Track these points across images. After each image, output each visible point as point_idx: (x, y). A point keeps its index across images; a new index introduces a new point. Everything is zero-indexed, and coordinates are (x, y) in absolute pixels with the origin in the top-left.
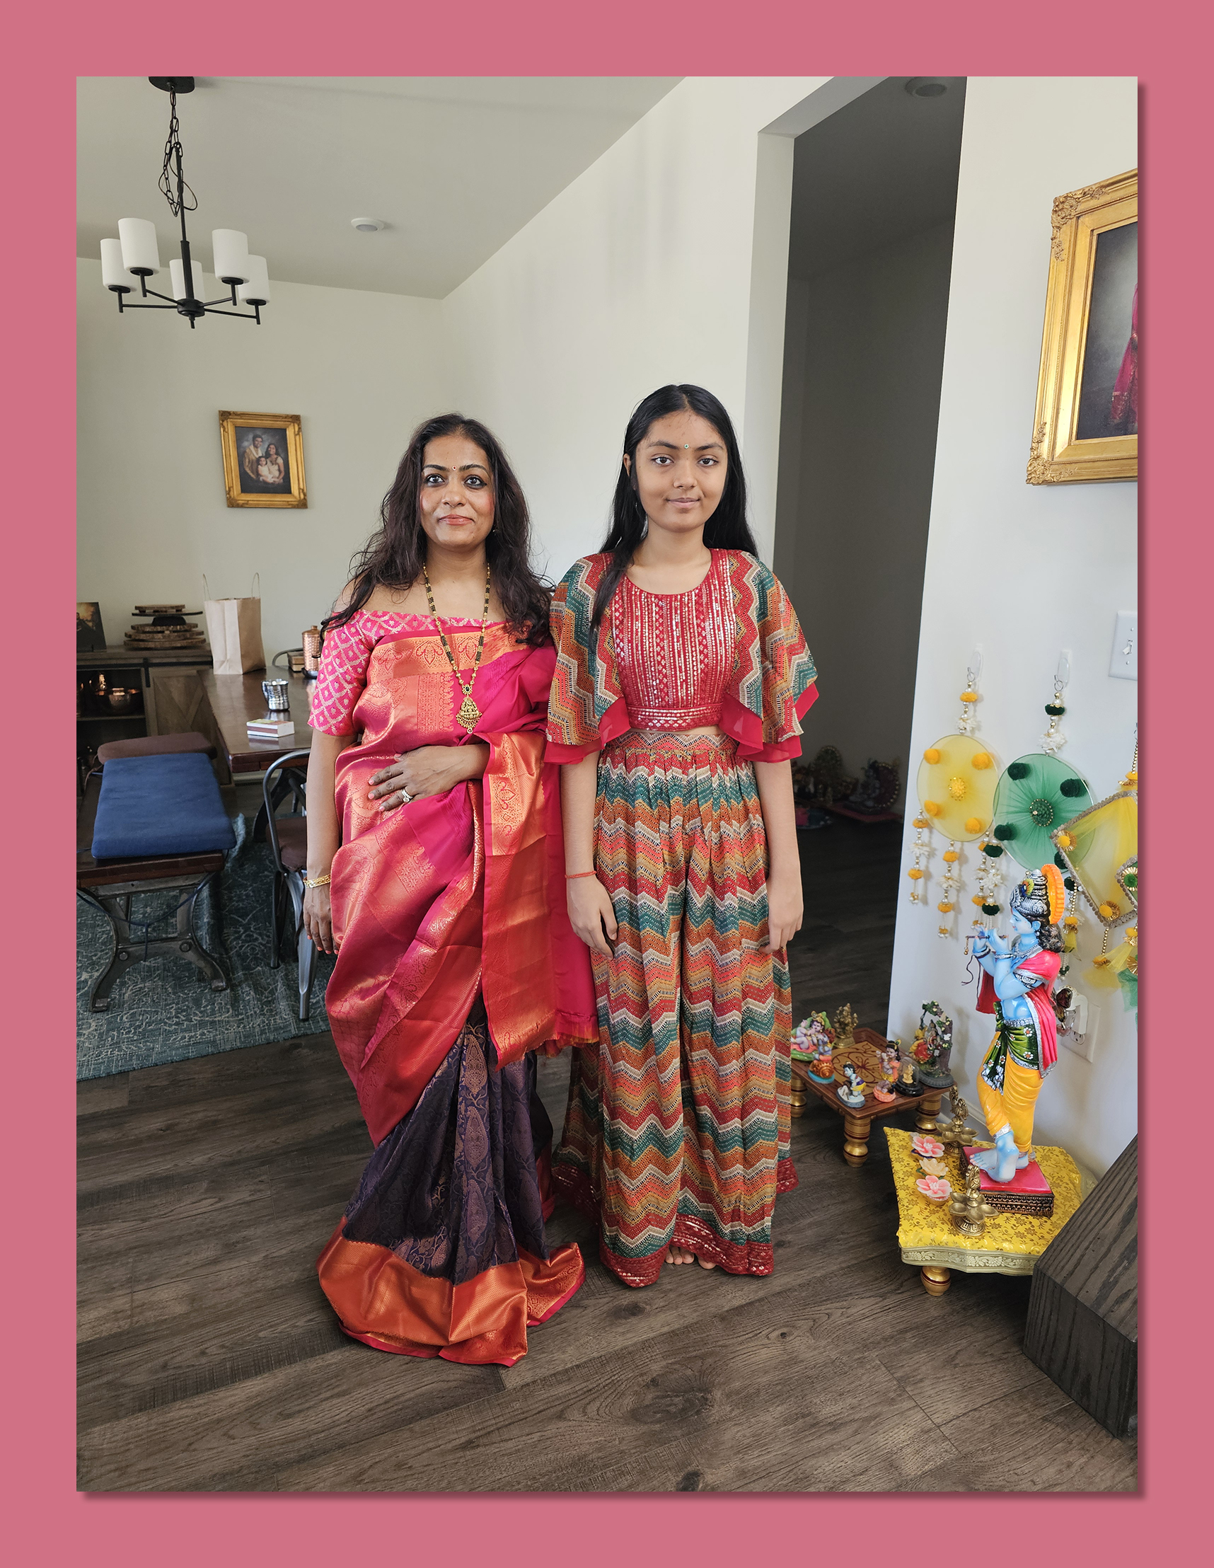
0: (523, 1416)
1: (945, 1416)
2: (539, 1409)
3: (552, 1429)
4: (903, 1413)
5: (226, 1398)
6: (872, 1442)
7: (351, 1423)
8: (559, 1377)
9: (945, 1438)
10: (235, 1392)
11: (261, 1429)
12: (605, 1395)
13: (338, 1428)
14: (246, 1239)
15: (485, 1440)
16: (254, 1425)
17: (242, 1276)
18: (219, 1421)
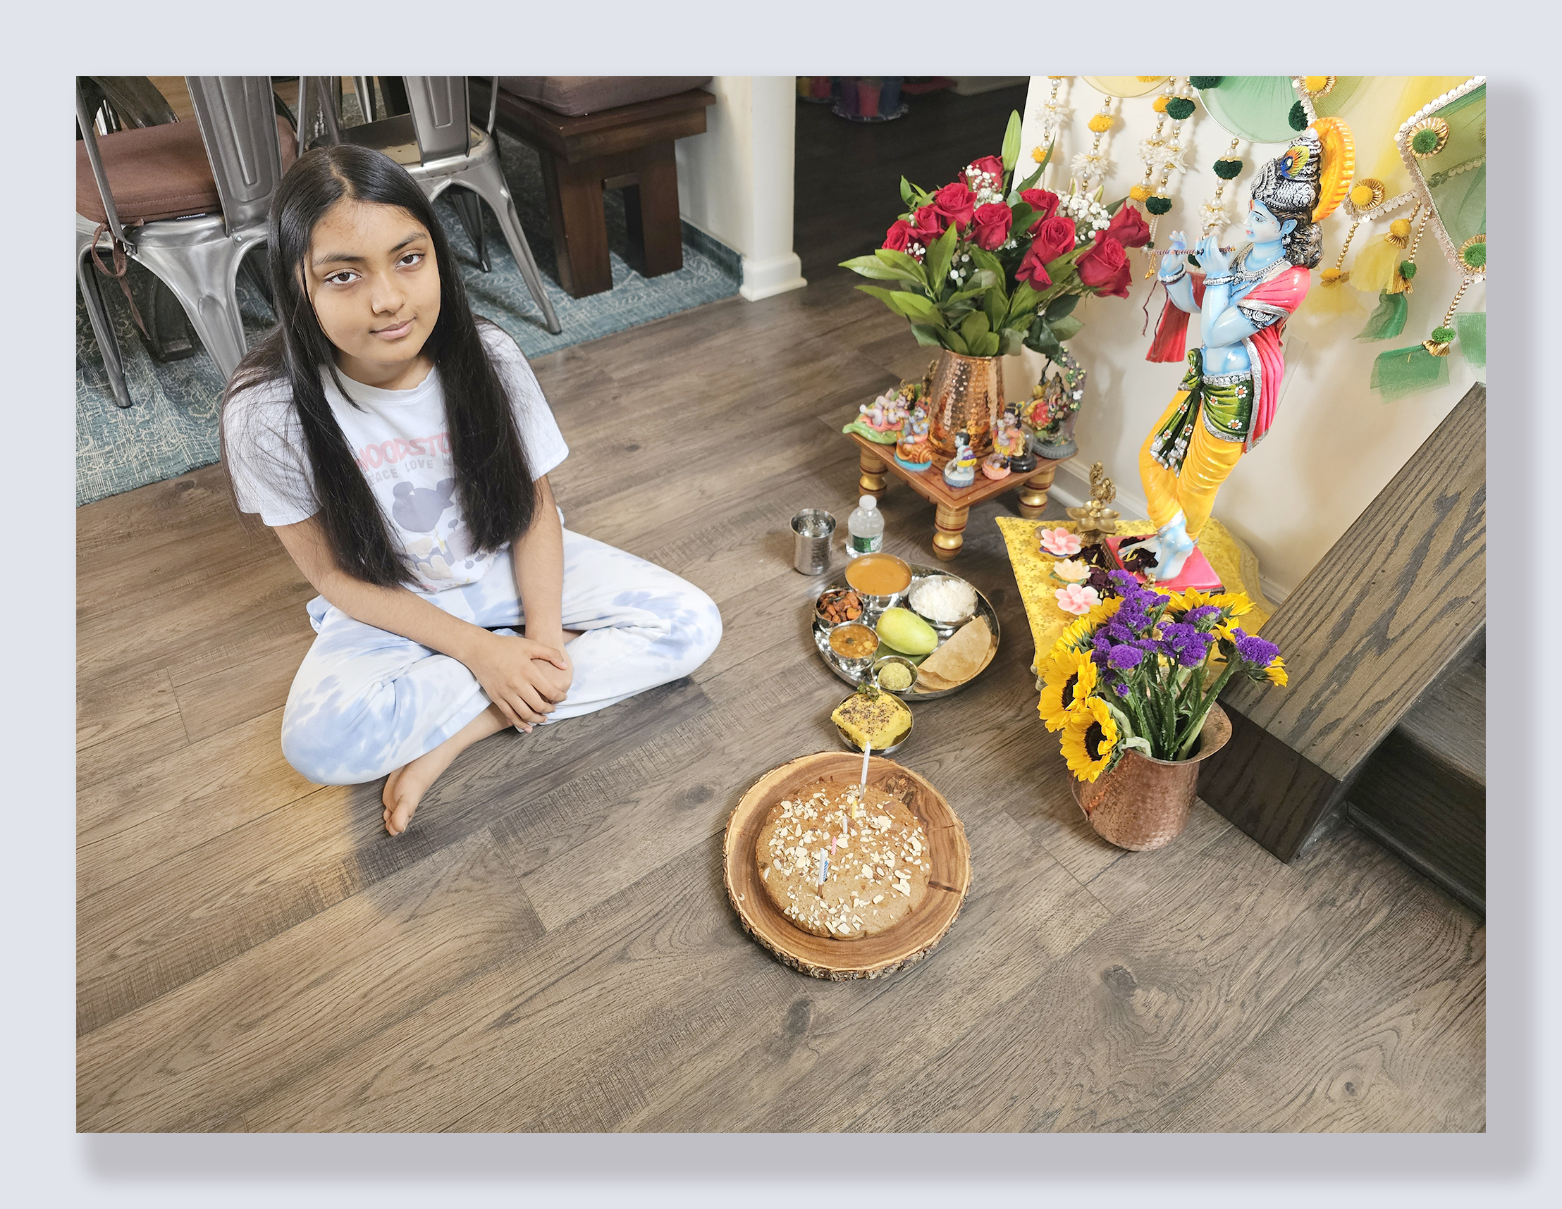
0: (573, 966)
1: (1090, 870)
2: (594, 953)
3: (615, 975)
4: (1041, 875)
5: (155, 1016)
6: (1011, 920)
7: (340, 1019)
8: (615, 904)
9: (1096, 900)
10: (168, 1006)
11: (213, 1052)
12: (677, 917)
13: (322, 1031)
14: (151, 779)
15: (526, 1010)
16: (203, 1048)
17: (154, 834)
18: (150, 1053)
